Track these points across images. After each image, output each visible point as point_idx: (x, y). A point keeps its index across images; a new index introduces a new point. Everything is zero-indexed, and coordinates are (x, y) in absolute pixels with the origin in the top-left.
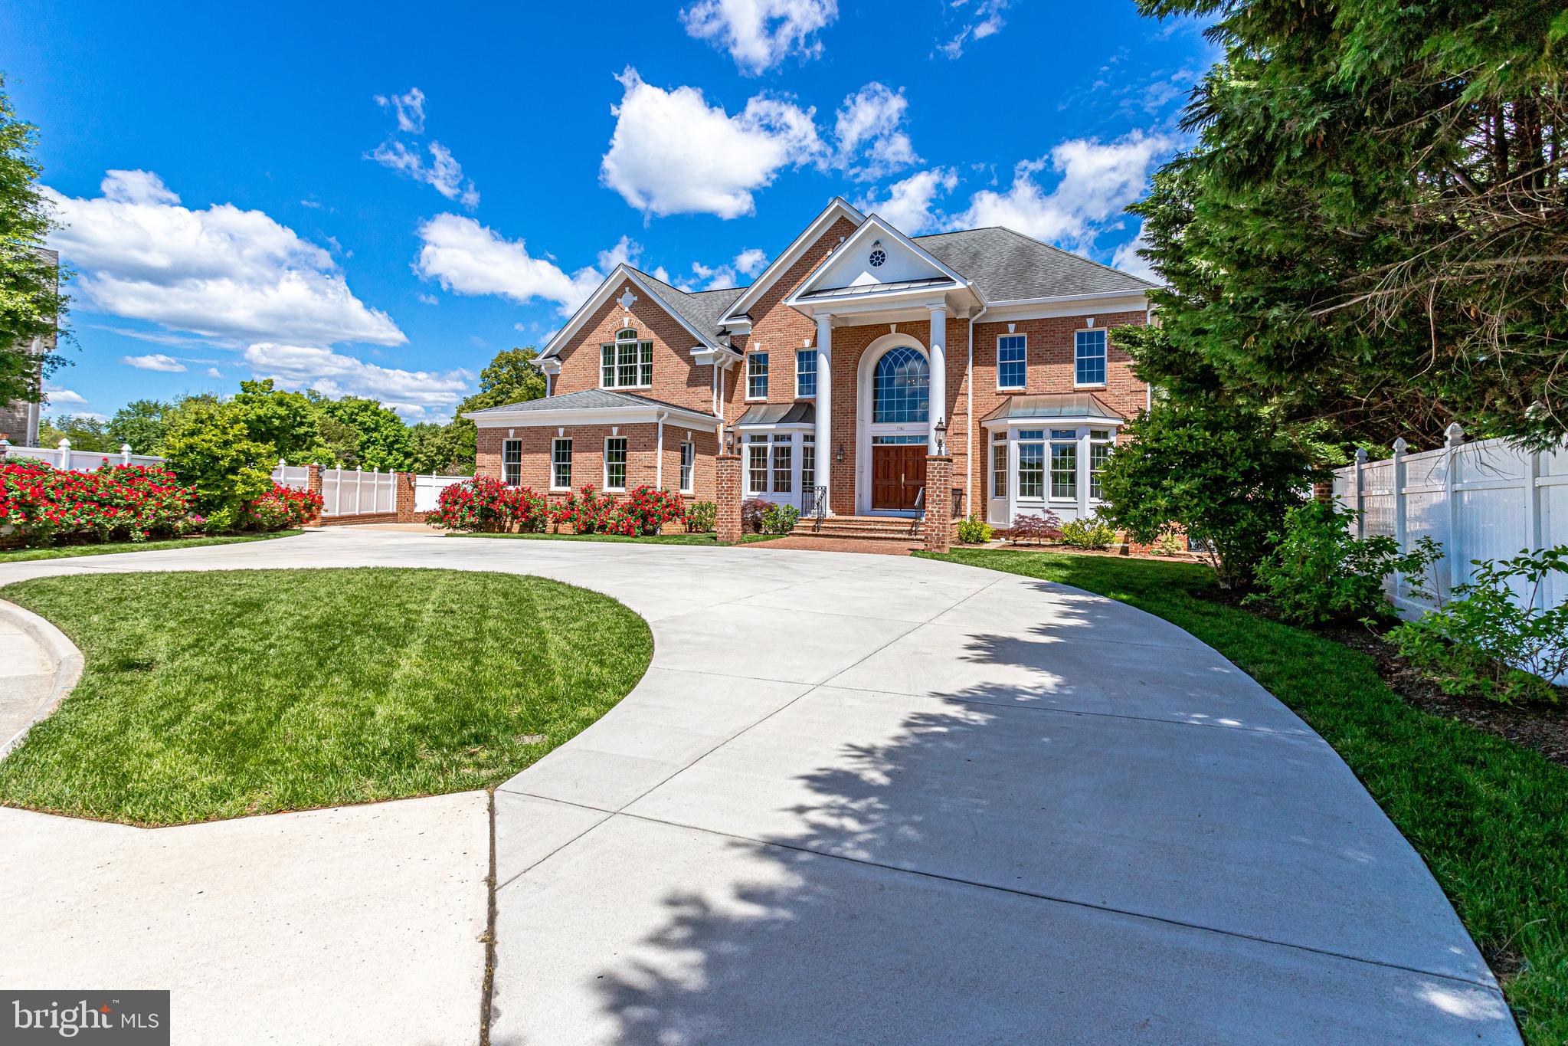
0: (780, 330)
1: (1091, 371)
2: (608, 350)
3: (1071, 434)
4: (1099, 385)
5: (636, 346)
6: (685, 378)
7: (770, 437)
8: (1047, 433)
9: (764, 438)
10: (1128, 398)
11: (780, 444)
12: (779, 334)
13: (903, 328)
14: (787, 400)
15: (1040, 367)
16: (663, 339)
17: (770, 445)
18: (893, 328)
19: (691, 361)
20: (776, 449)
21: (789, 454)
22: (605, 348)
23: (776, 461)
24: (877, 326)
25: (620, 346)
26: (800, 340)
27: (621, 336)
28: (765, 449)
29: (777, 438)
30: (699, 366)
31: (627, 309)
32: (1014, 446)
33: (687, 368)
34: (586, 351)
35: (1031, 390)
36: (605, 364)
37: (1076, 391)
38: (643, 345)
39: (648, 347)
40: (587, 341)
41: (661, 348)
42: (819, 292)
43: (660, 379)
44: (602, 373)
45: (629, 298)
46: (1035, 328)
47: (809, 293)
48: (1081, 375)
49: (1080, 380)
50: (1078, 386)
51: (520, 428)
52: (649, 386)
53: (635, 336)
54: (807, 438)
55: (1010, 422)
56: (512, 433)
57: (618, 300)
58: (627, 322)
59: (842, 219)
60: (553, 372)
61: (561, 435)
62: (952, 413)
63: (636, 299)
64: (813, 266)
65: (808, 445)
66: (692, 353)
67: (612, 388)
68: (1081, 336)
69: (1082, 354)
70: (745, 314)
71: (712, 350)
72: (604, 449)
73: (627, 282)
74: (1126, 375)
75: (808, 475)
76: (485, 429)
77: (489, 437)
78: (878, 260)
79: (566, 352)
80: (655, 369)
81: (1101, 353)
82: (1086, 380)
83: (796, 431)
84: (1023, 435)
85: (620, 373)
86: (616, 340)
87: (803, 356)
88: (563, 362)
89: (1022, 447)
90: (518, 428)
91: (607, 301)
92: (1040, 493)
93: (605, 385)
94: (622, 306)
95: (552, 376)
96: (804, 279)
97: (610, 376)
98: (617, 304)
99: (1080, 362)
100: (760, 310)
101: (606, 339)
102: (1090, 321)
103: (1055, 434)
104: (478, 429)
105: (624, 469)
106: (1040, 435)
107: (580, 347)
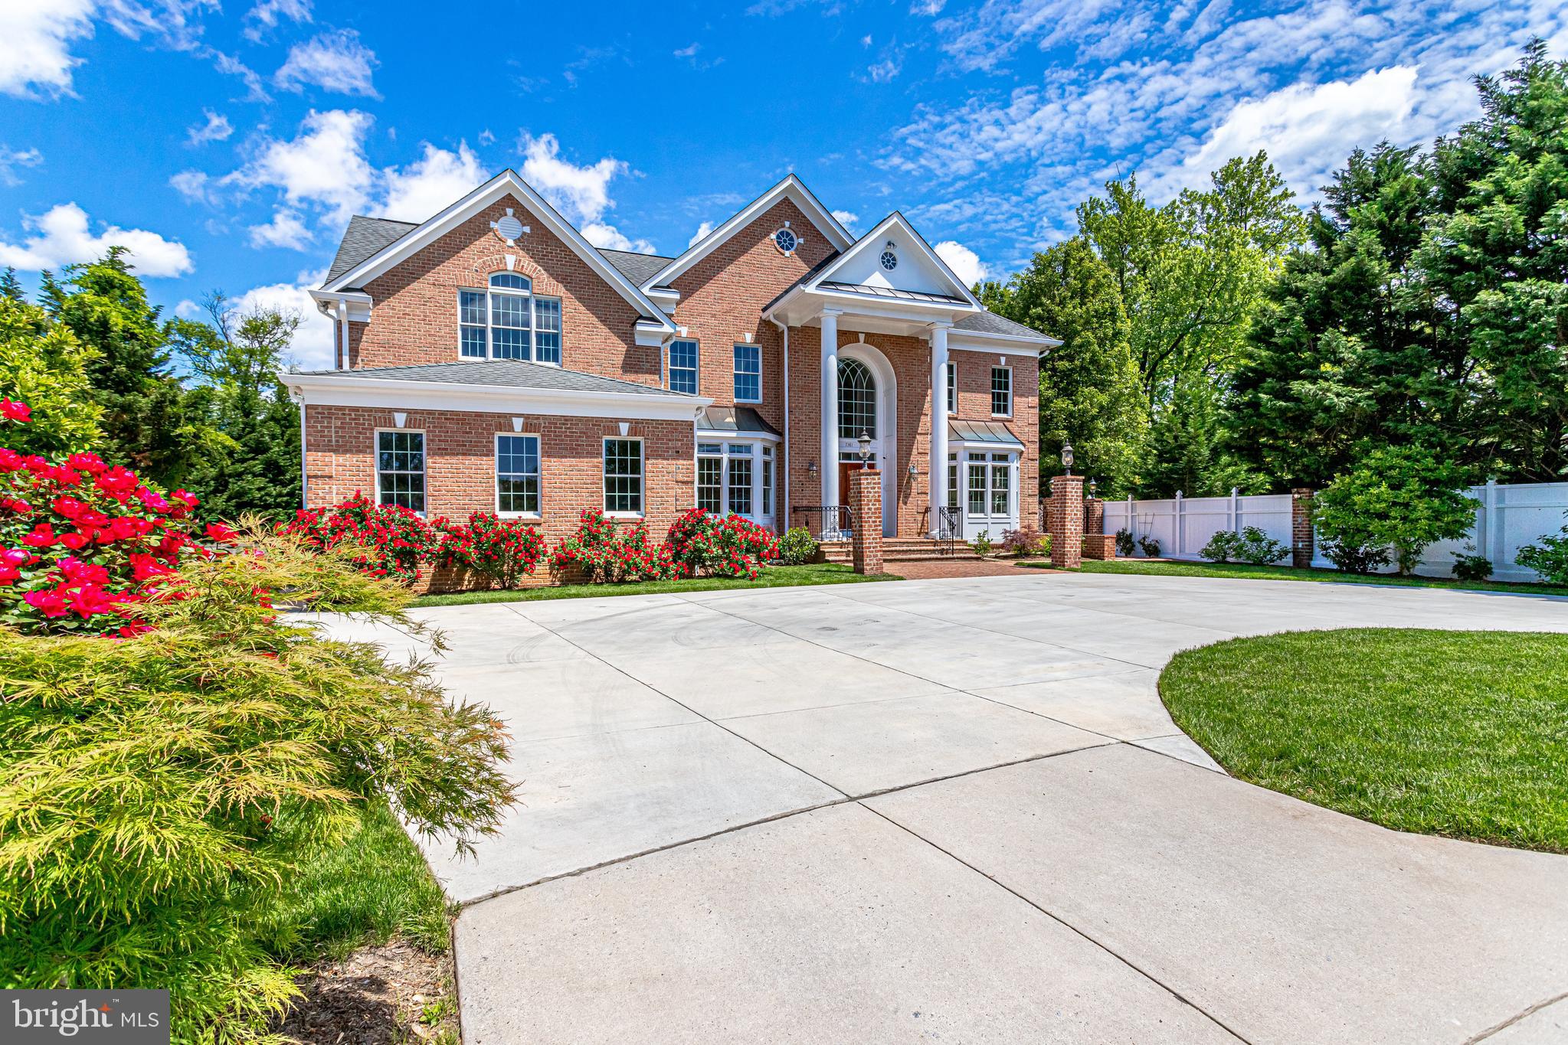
0: (714, 316)
1: (1000, 404)
2: (472, 302)
3: (1003, 457)
4: (1005, 416)
5: (526, 301)
6: (619, 360)
7: (725, 447)
8: (989, 456)
9: (716, 448)
10: (1026, 429)
11: (737, 456)
12: (712, 321)
13: (872, 339)
14: (725, 403)
15: (968, 395)
16: (580, 299)
17: (725, 457)
18: (862, 337)
19: (628, 337)
20: (732, 462)
21: (748, 469)
22: (465, 295)
23: (732, 476)
24: (850, 332)
25: (495, 297)
26: (740, 332)
27: (495, 281)
28: (718, 462)
29: (733, 448)
30: (642, 347)
31: (510, 242)
32: (965, 465)
33: (622, 347)
34: (428, 294)
35: (962, 415)
36: (464, 319)
37: (994, 420)
38: (540, 301)
40: (430, 277)
41: (573, 311)
42: (832, 283)
43: (576, 356)
44: (460, 333)
45: (508, 227)
46: (964, 359)
47: (824, 283)
48: (993, 405)
49: (993, 412)
50: (995, 415)
51: (422, 412)
52: (552, 364)
53: (525, 285)
54: (766, 451)
55: (967, 444)
56: (400, 419)
57: (493, 225)
58: (510, 261)
59: (786, 199)
60: (354, 319)
61: (511, 429)
62: (916, 433)
63: (527, 229)
64: (752, 245)
65: (767, 458)
66: (639, 328)
67: (482, 359)
68: (994, 370)
69: (994, 388)
70: (668, 287)
71: (667, 328)
72: (599, 454)
73: (509, 201)
74: (1025, 409)
75: (766, 493)
76: (330, 408)
77: (339, 423)
78: (889, 262)
79: (383, 288)
80: (566, 342)
81: (1007, 388)
82: (999, 411)
83: (758, 441)
84: (972, 457)
85: (496, 338)
86: (489, 286)
87: (740, 351)
88: (376, 303)
89: (971, 468)
90: (416, 412)
91: (470, 221)
92: (982, 511)
93: (465, 353)
94: (501, 234)
95: (352, 324)
96: (742, 259)
97: (474, 342)
98: (491, 230)
99: (993, 393)
100: (688, 284)
101: (471, 281)
102: (1003, 360)
103: (994, 458)
104: (307, 407)
105: (636, 485)
106: (983, 457)
107: (415, 285)
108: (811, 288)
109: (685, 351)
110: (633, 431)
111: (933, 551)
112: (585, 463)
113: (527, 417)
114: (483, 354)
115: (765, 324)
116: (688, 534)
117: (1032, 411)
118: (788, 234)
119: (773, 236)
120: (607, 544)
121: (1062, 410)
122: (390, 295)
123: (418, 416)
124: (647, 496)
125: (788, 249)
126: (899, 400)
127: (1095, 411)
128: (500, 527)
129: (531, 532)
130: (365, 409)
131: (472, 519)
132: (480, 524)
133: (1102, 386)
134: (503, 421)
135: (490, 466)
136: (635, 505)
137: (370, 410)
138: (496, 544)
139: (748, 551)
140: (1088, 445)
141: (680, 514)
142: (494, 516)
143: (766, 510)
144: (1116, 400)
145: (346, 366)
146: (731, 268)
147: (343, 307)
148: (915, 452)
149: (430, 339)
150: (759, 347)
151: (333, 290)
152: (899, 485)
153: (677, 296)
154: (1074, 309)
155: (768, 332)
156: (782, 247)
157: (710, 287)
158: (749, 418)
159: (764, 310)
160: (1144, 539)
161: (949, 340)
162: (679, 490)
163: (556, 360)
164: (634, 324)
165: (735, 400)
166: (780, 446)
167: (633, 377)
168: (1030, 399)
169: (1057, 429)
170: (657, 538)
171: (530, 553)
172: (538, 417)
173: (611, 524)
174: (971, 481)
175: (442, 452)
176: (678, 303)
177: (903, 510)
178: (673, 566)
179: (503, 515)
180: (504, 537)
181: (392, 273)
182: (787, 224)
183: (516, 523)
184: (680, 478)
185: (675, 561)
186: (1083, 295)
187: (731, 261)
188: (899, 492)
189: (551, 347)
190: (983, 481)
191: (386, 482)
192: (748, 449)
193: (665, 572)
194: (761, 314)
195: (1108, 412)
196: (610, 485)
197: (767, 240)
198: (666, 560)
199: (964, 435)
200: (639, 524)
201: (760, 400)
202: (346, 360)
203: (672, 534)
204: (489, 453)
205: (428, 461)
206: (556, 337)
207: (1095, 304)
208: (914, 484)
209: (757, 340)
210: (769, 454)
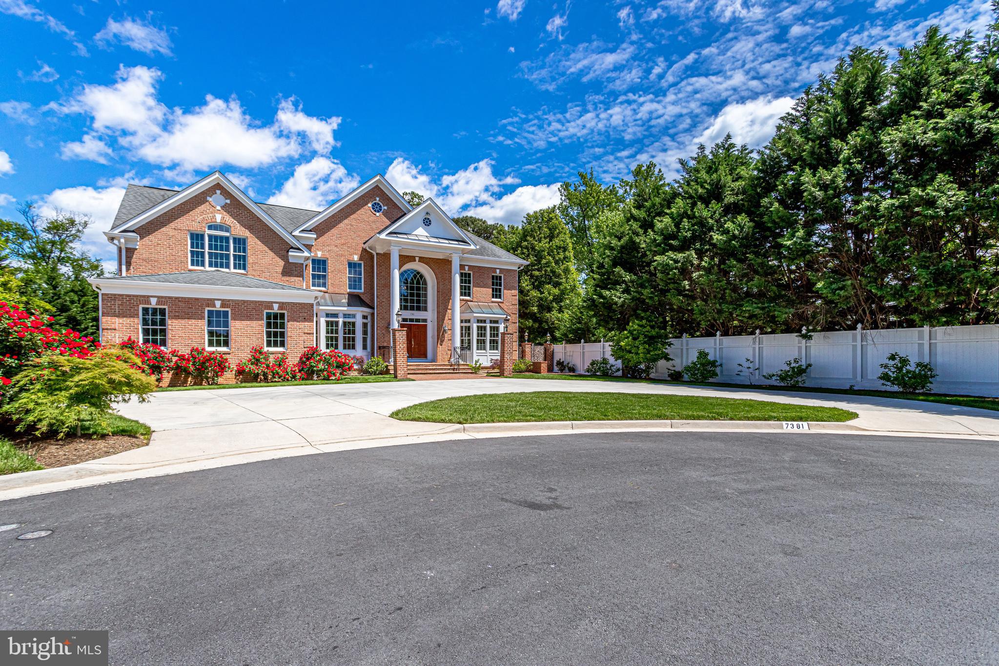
0: (336, 246)
1: (497, 293)
2: (197, 238)
3: (496, 322)
4: (499, 300)
5: (227, 239)
6: (280, 269)
7: (341, 315)
8: (488, 321)
9: (336, 315)
10: (511, 307)
11: (347, 320)
12: (335, 249)
13: (422, 260)
14: (342, 292)
15: (478, 289)
16: (258, 238)
17: (341, 321)
18: (417, 259)
19: (285, 258)
20: (345, 323)
21: (354, 327)
22: (192, 236)
23: (345, 330)
24: (408, 256)
25: (210, 236)
26: (351, 255)
27: (210, 228)
28: (337, 323)
29: (345, 316)
30: (293, 263)
31: (219, 208)
32: (474, 326)
33: (282, 263)
34: (171, 234)
35: (475, 299)
36: (192, 247)
37: (493, 302)
38: (235, 239)
39: (241, 243)
40: (173, 225)
41: (254, 244)
42: (395, 233)
43: (255, 267)
44: (189, 255)
45: (217, 200)
46: (475, 270)
47: (391, 233)
48: (493, 295)
49: (493, 297)
50: (493, 300)
51: (166, 297)
52: (242, 271)
53: (227, 230)
54: (365, 317)
55: (475, 315)
56: (154, 301)
57: (208, 198)
58: (218, 218)
59: (377, 186)
60: (129, 246)
61: (214, 306)
62: (447, 308)
63: (228, 201)
64: (358, 210)
65: (365, 321)
66: (290, 253)
67: (202, 268)
68: (493, 277)
69: (493, 285)
70: (310, 231)
71: (306, 254)
72: (262, 319)
73: (218, 186)
74: (511, 297)
75: (365, 340)
76: (115, 295)
77: (120, 303)
78: (427, 222)
79: (145, 231)
80: (250, 260)
81: (501, 286)
82: (496, 298)
83: (359, 312)
84: (478, 321)
85: (210, 257)
86: (206, 230)
87: (351, 265)
88: (141, 238)
89: (478, 327)
90: (162, 297)
91: (196, 196)
92: (485, 349)
93: (192, 264)
94: (213, 204)
95: (127, 249)
96: (352, 217)
97: (197, 258)
98: (207, 201)
99: (493, 289)
100: (321, 230)
101: (196, 227)
102: (498, 271)
103: (491, 322)
104: (103, 294)
105: (282, 335)
106: (485, 322)
107: (164, 229)
108: (383, 236)
109: (320, 264)
110: (280, 308)
111: (449, 369)
112: (254, 323)
113: (223, 300)
114: (203, 265)
115: (364, 250)
116: (308, 359)
117: (514, 297)
118: (378, 204)
119: (370, 205)
120: (264, 363)
121: (535, 297)
122: (150, 234)
123: (163, 300)
124: (288, 340)
125: (378, 212)
126: (438, 292)
127: (551, 298)
128: (205, 354)
129: (221, 357)
130: (134, 296)
131: (192, 351)
132: (195, 353)
133: (557, 285)
134: (210, 302)
135: (203, 325)
136: (283, 344)
137: (137, 296)
138: (204, 363)
139: (337, 367)
140: (548, 315)
141: (306, 349)
142: (203, 349)
143: (365, 347)
144: (563, 293)
145: (124, 274)
146: (346, 221)
147: (122, 240)
148: (446, 318)
149: (172, 258)
150: (362, 262)
151: (116, 232)
152: (438, 335)
153: (315, 236)
154: (544, 244)
155: (366, 255)
156: (375, 211)
157: (334, 231)
158: (355, 300)
159: (364, 243)
160: (568, 364)
161: (460, 261)
162: (305, 337)
163: (244, 269)
164: (288, 251)
165: (348, 290)
166: (373, 314)
167: (288, 278)
168: (513, 291)
169: (533, 306)
170: (293, 360)
171: (221, 366)
172: (229, 301)
173: (267, 355)
174: (478, 333)
175: (177, 317)
176: (316, 239)
177: (440, 348)
178: (299, 374)
179: (209, 349)
180: (208, 359)
181: (151, 223)
182: (378, 199)
183: (214, 352)
184: (306, 331)
185: (300, 371)
186: (551, 237)
187: (346, 218)
188: (438, 339)
189: (241, 262)
190: (485, 334)
191: (146, 332)
192: (354, 316)
193: (294, 377)
194: (363, 245)
195: (559, 299)
196: (269, 334)
197: (366, 207)
198: (294, 371)
199: (474, 310)
200: (283, 353)
201: (362, 291)
202: (124, 268)
203: (301, 358)
204: (202, 318)
205: (169, 322)
206: (244, 257)
207: (556, 242)
208: (446, 335)
209: (361, 259)
210: (367, 319)
